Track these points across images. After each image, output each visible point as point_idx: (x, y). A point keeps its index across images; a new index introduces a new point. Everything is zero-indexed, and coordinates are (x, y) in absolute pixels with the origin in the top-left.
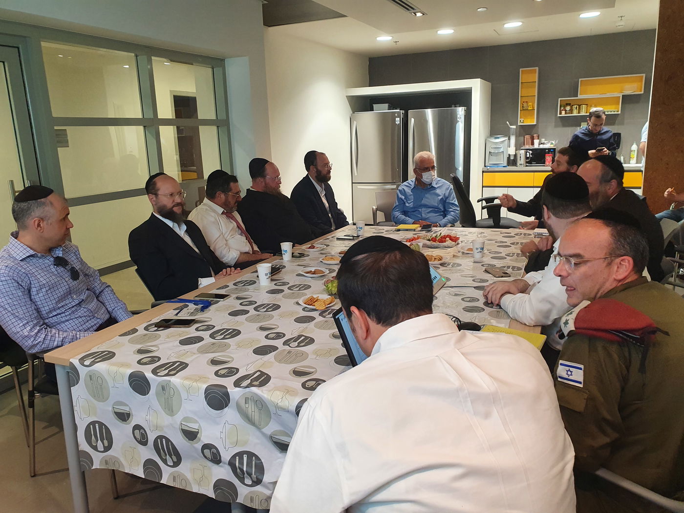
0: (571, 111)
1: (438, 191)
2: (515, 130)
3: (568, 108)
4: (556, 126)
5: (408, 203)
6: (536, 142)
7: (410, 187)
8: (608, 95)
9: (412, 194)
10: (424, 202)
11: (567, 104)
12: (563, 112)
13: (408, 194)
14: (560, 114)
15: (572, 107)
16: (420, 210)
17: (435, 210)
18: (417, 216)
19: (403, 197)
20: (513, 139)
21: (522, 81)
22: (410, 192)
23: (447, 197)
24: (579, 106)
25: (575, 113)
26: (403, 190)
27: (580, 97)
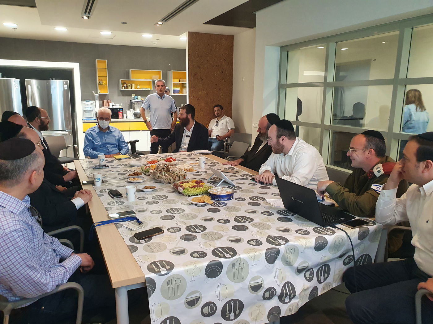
0: (127, 87)
1: (114, 134)
2: (98, 97)
3: (125, 85)
4: (119, 95)
5: (96, 142)
6: (111, 104)
7: (96, 132)
8: (146, 80)
9: (97, 136)
10: (108, 141)
11: (124, 83)
12: (123, 87)
13: (95, 136)
14: (122, 88)
15: (127, 84)
16: (106, 146)
17: (115, 146)
18: (105, 150)
19: (91, 139)
20: (97, 102)
21: (98, 67)
22: (96, 134)
23: (120, 138)
24: (131, 84)
25: (129, 89)
26: (90, 134)
27: (132, 79)
